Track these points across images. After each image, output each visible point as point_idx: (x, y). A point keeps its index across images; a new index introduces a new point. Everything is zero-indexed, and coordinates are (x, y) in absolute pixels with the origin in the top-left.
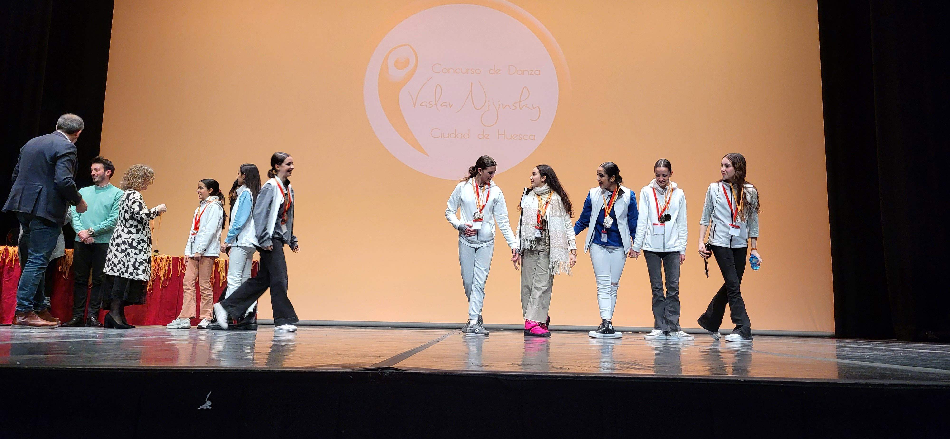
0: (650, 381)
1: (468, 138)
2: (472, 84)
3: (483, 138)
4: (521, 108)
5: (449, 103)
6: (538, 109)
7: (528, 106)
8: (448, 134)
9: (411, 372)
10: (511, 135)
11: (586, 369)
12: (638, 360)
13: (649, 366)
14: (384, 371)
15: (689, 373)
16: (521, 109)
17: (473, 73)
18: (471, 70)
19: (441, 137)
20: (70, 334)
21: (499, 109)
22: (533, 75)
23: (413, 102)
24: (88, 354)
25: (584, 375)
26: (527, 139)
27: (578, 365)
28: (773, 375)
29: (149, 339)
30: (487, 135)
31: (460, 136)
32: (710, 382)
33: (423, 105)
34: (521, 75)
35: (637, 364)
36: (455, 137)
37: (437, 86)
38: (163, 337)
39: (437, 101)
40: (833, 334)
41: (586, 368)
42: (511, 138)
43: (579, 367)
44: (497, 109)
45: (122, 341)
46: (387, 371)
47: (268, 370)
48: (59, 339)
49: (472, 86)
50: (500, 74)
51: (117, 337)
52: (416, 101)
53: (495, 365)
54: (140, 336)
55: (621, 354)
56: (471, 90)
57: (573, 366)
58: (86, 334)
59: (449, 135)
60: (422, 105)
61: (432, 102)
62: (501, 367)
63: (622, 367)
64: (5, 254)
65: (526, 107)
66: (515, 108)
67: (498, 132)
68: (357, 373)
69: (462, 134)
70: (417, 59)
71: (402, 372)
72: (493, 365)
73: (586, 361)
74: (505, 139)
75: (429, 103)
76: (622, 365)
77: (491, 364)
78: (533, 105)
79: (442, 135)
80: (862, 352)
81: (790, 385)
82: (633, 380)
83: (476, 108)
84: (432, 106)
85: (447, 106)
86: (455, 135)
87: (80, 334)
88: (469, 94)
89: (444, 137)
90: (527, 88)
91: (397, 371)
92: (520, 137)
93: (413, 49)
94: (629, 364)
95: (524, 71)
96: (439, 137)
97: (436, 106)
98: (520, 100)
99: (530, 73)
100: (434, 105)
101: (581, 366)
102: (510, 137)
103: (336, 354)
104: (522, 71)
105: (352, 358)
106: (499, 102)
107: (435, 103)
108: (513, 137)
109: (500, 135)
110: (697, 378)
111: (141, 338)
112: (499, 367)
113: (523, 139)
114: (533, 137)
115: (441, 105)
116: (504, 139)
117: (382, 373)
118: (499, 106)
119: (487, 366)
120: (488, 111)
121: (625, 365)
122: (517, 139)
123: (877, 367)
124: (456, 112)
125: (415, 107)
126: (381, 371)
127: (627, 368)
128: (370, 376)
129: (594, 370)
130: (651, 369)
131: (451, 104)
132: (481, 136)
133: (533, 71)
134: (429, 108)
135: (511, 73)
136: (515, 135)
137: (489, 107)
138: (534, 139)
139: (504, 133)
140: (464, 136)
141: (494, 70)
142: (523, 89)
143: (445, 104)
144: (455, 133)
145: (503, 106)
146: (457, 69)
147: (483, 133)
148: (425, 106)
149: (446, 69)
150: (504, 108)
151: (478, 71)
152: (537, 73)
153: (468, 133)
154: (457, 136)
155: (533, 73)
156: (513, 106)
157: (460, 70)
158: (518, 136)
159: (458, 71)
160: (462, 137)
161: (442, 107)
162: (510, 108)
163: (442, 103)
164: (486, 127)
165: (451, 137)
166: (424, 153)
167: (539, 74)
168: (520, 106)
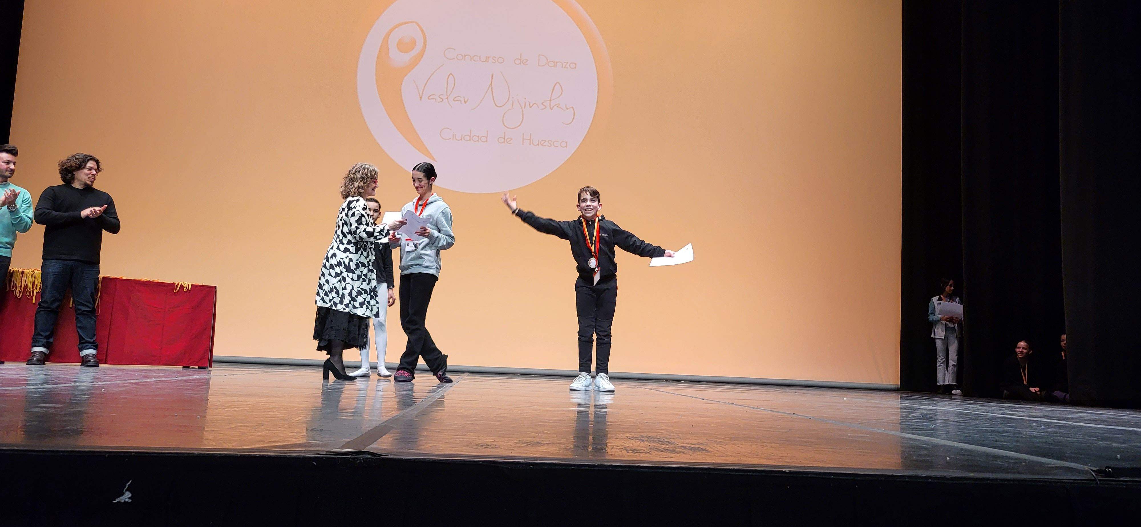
0: (680, 471)
1: (486, 141)
2: (492, 75)
3: (504, 142)
5: (464, 98)
6: (572, 109)
7: (560, 106)
8: (462, 136)
9: (391, 457)
10: (539, 142)
12: (672, 434)
13: (683, 445)
15: (727, 458)
16: (552, 109)
17: (494, 61)
18: (492, 58)
19: (453, 140)
21: (525, 108)
22: (567, 68)
23: (419, 93)
26: (557, 147)
30: (509, 139)
31: (476, 139)
32: (750, 474)
33: (432, 99)
34: (553, 68)
35: (669, 442)
36: (470, 140)
37: (449, 75)
39: (448, 94)
40: (898, 385)
42: (538, 145)
44: (523, 107)
46: (361, 456)
49: (492, 78)
50: (527, 65)
52: (422, 93)
53: (498, 444)
56: (492, 83)
60: (430, 98)
61: (443, 95)
63: (651, 449)
65: (558, 107)
66: (544, 107)
67: (523, 135)
68: (321, 458)
69: (478, 137)
70: (425, 40)
71: (379, 458)
72: (496, 444)
74: (532, 144)
75: (439, 96)
76: (651, 445)
77: (494, 443)
78: (566, 105)
79: (454, 136)
81: (841, 477)
82: (660, 470)
83: (496, 106)
84: (443, 100)
85: (461, 101)
86: (470, 137)
88: (490, 86)
89: (456, 139)
90: (559, 84)
92: (550, 144)
93: (420, 28)
94: (660, 441)
95: (557, 63)
96: (451, 139)
97: (448, 99)
98: (551, 98)
99: (564, 66)
100: (445, 99)
102: (537, 144)
104: (554, 63)
106: (525, 99)
107: (446, 97)
109: (526, 139)
110: (736, 468)
113: (552, 146)
114: (565, 144)
115: (454, 100)
116: (530, 144)
117: (355, 459)
118: (525, 103)
120: (510, 109)
121: (654, 445)
122: (545, 146)
124: (473, 109)
125: (421, 100)
126: (353, 456)
127: (658, 450)
128: (338, 462)
129: (617, 454)
130: (685, 450)
131: (466, 100)
132: (502, 140)
133: (567, 63)
134: (440, 102)
135: (539, 65)
136: (543, 140)
137: (513, 105)
138: (566, 146)
139: (530, 138)
140: (481, 140)
141: (520, 60)
142: (556, 84)
143: (459, 98)
144: (470, 134)
145: (530, 105)
146: (475, 56)
147: (505, 136)
148: (434, 100)
149: (462, 56)
150: (530, 107)
151: (501, 60)
152: (573, 65)
153: (486, 135)
154: (472, 139)
155: (568, 66)
156: (542, 105)
157: (479, 57)
158: (547, 142)
159: (476, 58)
160: (478, 141)
161: (455, 102)
162: (538, 107)
163: (455, 98)
164: (508, 129)
165: (465, 140)
166: (431, 157)
167: (575, 67)
168: (550, 106)
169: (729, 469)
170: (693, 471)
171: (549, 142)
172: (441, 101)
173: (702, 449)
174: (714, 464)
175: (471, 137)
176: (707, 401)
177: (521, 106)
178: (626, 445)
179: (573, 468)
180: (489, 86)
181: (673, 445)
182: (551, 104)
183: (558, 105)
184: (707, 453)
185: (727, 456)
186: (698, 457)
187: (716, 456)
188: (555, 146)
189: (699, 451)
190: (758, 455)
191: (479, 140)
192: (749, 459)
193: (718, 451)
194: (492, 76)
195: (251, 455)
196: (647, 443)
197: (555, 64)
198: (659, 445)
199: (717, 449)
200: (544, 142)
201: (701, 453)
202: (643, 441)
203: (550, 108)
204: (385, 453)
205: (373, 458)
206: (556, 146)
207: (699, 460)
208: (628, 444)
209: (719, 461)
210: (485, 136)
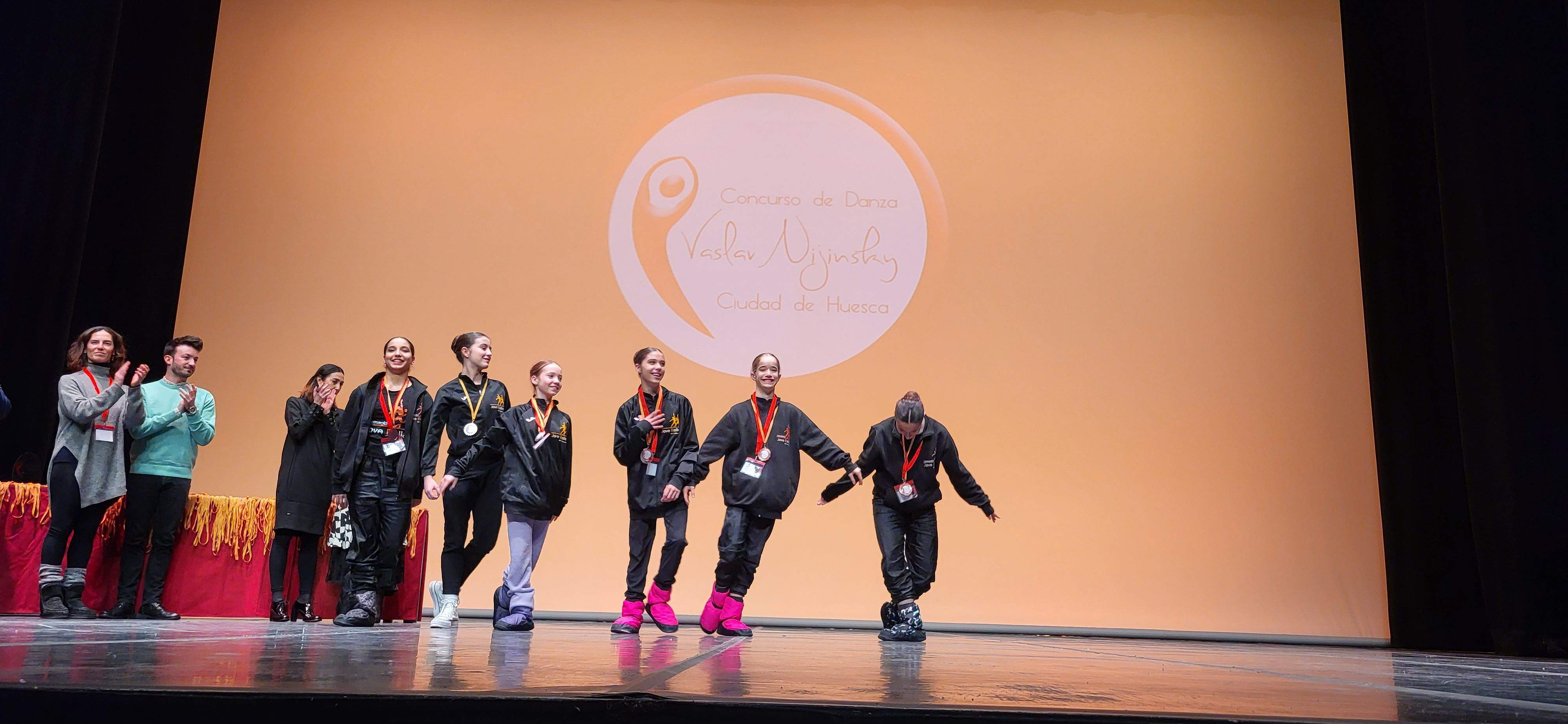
1: (779, 308)
2: (786, 220)
3: (803, 309)
4: (866, 260)
5: (748, 252)
6: (894, 262)
7: (876, 258)
8: (746, 302)
9: (679, 701)
10: (849, 305)
11: (973, 700)
12: (1060, 684)
13: (1078, 694)
14: (634, 699)
15: (1145, 707)
16: (865, 263)
17: (787, 203)
18: (786, 200)
19: (735, 307)
20: (111, 630)
21: (829, 262)
22: (885, 207)
23: (689, 249)
24: (139, 667)
25: (969, 710)
27: (959, 692)
28: (1287, 712)
29: (241, 640)
30: (810, 305)
31: (765, 305)
33: (706, 255)
34: (866, 208)
35: (1058, 692)
36: (757, 308)
37: (728, 224)
38: (265, 637)
39: (728, 248)
40: (1387, 641)
41: (971, 697)
42: (849, 310)
43: (961, 695)
44: (827, 262)
45: (195, 644)
46: (638, 699)
47: (438, 697)
48: (92, 640)
49: (785, 225)
50: (831, 205)
51: (188, 637)
52: (694, 249)
53: (819, 690)
54: (227, 636)
55: (1033, 673)
56: (784, 232)
57: (951, 693)
58: (137, 632)
59: (748, 303)
60: (704, 254)
61: (720, 249)
62: (829, 695)
63: (1035, 697)
64: (9, 496)
65: (874, 259)
66: (856, 260)
67: (828, 299)
68: (588, 701)
69: (768, 303)
70: (696, 180)
71: (664, 702)
72: (817, 690)
73: (971, 684)
74: (840, 310)
75: (715, 252)
76: (1033, 693)
77: (814, 689)
78: (885, 256)
79: (737, 303)
80: (1436, 675)
83: (791, 261)
84: (720, 257)
85: (744, 256)
86: (757, 303)
87: (126, 631)
89: (738, 306)
90: (875, 229)
91: (654, 700)
92: (865, 309)
93: (690, 164)
94: (1044, 690)
95: (871, 201)
96: (731, 307)
97: (727, 256)
98: (864, 248)
99: (880, 205)
100: (724, 255)
101: (965, 693)
103: (553, 669)
104: (867, 201)
105: (580, 676)
106: (830, 250)
107: (725, 253)
108: (852, 308)
109: (832, 304)
110: (1159, 716)
111: (229, 638)
112: (825, 693)
113: (868, 312)
114: (885, 308)
115: (735, 255)
116: (838, 311)
117: (629, 702)
118: (830, 255)
119: (805, 692)
120: (810, 265)
121: (1037, 693)
122: (858, 312)
123: (1461, 701)
124: (760, 267)
125: (692, 258)
126: (628, 700)
127: (1041, 698)
128: (608, 707)
129: (985, 701)
130: (1082, 699)
131: (751, 255)
132: (800, 307)
133: (885, 200)
134: (715, 259)
135: (849, 205)
136: (855, 305)
137: (813, 260)
138: (887, 312)
139: (838, 301)
140: (772, 305)
141: (822, 200)
142: (870, 230)
143: (741, 253)
144: (758, 300)
145: (836, 257)
146: (761, 197)
147: (803, 299)
148: (709, 257)
149: (745, 197)
150: (837, 261)
151: (796, 201)
152: (893, 204)
153: (778, 301)
154: (760, 306)
155: (886, 204)
156: (852, 258)
157: (767, 199)
158: (860, 307)
159: (763, 200)
160: (768, 308)
161: (736, 258)
162: (848, 261)
163: (736, 253)
164: (808, 291)
165: (750, 307)
166: (706, 331)
167: (896, 206)
168: (863, 258)
171: (865, 306)
173: (1107, 698)
174: (1126, 712)
175: (759, 303)
176: (1104, 654)
177: (825, 262)
178: (998, 693)
180: (780, 236)
181: (1063, 695)
182: (865, 255)
183: (874, 257)
184: (1115, 702)
185: (1143, 705)
186: (1104, 705)
187: (1130, 705)
188: (872, 312)
189: (1103, 700)
190: (1189, 705)
191: (770, 307)
192: (1177, 708)
193: (1131, 700)
194: (785, 222)
196: (1028, 692)
197: (869, 202)
198: (1044, 694)
199: (1128, 698)
200: (856, 306)
201: (1105, 702)
202: (1020, 690)
203: (864, 261)
206: (874, 311)
207: (1103, 708)
208: (999, 692)
209: (1134, 709)
210: (776, 302)
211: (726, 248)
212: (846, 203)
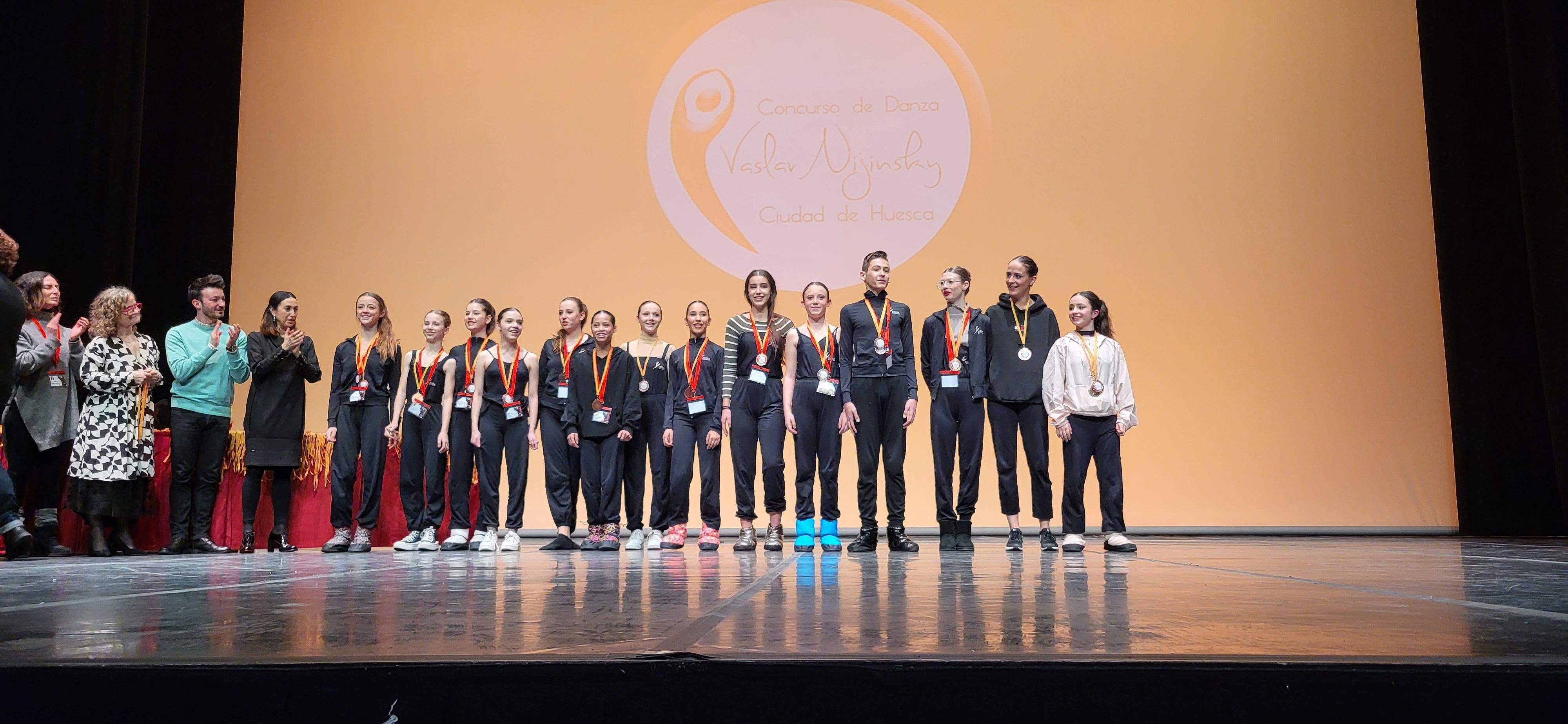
1: (823, 220)
3: (847, 220)
4: (908, 166)
5: (789, 164)
6: (937, 166)
7: (919, 163)
8: (789, 215)
9: (721, 660)
10: (893, 215)
14: (677, 660)
16: (908, 169)
17: (826, 111)
18: (824, 108)
19: (778, 221)
21: (871, 170)
22: (926, 110)
23: (729, 164)
26: (920, 219)
30: (854, 215)
31: (808, 218)
32: (1229, 669)
33: (746, 170)
34: (907, 112)
36: (800, 220)
37: (767, 136)
39: (767, 161)
40: (1454, 526)
42: (893, 219)
44: (869, 170)
46: (682, 659)
49: (825, 133)
50: (870, 112)
52: (733, 162)
56: (824, 141)
59: (790, 217)
60: (743, 168)
61: (760, 163)
65: (917, 165)
66: (898, 167)
67: (872, 208)
68: (631, 664)
69: (811, 215)
70: (732, 91)
71: (707, 662)
74: (884, 219)
75: (755, 166)
78: (928, 161)
79: (779, 217)
81: (1367, 671)
83: (833, 171)
84: (760, 171)
85: (784, 169)
86: (800, 216)
89: (781, 219)
90: (917, 134)
91: (697, 660)
92: (909, 216)
93: (725, 77)
95: (911, 105)
96: (774, 220)
97: (767, 169)
98: (906, 153)
99: (921, 109)
100: (764, 168)
102: (892, 216)
104: (908, 105)
106: (871, 158)
107: (765, 165)
108: (897, 215)
109: (876, 213)
110: (1206, 661)
113: (913, 219)
114: (930, 214)
115: (775, 168)
116: (882, 219)
117: (675, 664)
118: (872, 164)
120: (852, 174)
122: (903, 219)
124: (801, 179)
125: (732, 172)
126: (672, 660)
128: (653, 669)
131: (791, 166)
132: (844, 217)
133: (926, 103)
134: (755, 173)
135: (889, 109)
136: (899, 213)
137: (855, 168)
138: (933, 218)
139: (882, 210)
140: (815, 217)
141: (861, 106)
142: (912, 134)
143: (781, 166)
144: (800, 212)
145: (878, 165)
146: (799, 107)
147: (847, 210)
148: (749, 170)
149: (782, 107)
150: (879, 168)
151: (835, 109)
152: (934, 106)
153: (821, 212)
154: (803, 219)
155: (927, 107)
156: (895, 165)
157: (805, 108)
158: (905, 215)
159: (801, 110)
160: (811, 220)
161: (777, 171)
162: (890, 168)
163: (777, 165)
164: (851, 201)
165: (793, 221)
166: (750, 248)
167: (938, 109)
168: (906, 162)
169: (1196, 663)
170: (1143, 668)
171: (909, 214)
172: (758, 172)
174: (1173, 656)
175: (802, 216)
176: (1159, 563)
177: (867, 170)
179: (969, 667)
180: (821, 145)
182: (908, 162)
183: (917, 163)
184: (1162, 641)
185: (1190, 644)
187: (1176, 645)
188: (916, 219)
189: (1150, 637)
190: (1238, 641)
191: (813, 219)
192: (1227, 647)
193: (1177, 636)
195: (542, 662)
197: (909, 107)
199: (1176, 634)
201: (1153, 641)
203: (906, 166)
204: (714, 655)
205: (698, 662)
206: (918, 218)
207: (1150, 650)
209: (1180, 651)
210: (819, 214)
211: (765, 160)
212: (887, 108)
